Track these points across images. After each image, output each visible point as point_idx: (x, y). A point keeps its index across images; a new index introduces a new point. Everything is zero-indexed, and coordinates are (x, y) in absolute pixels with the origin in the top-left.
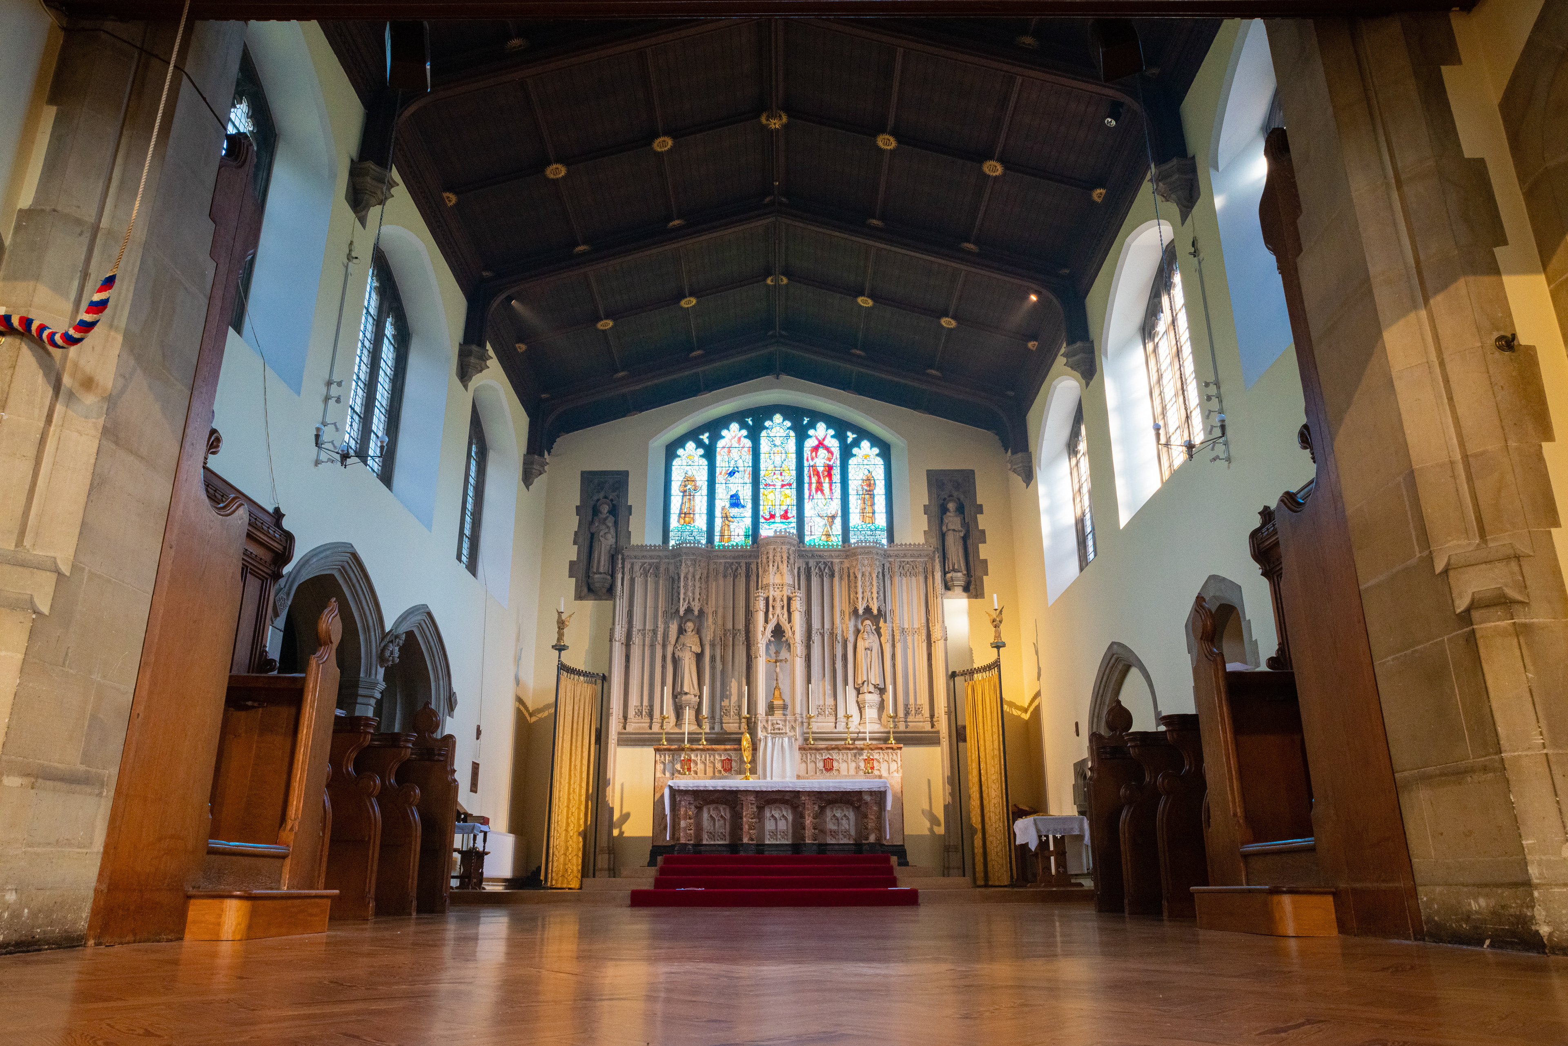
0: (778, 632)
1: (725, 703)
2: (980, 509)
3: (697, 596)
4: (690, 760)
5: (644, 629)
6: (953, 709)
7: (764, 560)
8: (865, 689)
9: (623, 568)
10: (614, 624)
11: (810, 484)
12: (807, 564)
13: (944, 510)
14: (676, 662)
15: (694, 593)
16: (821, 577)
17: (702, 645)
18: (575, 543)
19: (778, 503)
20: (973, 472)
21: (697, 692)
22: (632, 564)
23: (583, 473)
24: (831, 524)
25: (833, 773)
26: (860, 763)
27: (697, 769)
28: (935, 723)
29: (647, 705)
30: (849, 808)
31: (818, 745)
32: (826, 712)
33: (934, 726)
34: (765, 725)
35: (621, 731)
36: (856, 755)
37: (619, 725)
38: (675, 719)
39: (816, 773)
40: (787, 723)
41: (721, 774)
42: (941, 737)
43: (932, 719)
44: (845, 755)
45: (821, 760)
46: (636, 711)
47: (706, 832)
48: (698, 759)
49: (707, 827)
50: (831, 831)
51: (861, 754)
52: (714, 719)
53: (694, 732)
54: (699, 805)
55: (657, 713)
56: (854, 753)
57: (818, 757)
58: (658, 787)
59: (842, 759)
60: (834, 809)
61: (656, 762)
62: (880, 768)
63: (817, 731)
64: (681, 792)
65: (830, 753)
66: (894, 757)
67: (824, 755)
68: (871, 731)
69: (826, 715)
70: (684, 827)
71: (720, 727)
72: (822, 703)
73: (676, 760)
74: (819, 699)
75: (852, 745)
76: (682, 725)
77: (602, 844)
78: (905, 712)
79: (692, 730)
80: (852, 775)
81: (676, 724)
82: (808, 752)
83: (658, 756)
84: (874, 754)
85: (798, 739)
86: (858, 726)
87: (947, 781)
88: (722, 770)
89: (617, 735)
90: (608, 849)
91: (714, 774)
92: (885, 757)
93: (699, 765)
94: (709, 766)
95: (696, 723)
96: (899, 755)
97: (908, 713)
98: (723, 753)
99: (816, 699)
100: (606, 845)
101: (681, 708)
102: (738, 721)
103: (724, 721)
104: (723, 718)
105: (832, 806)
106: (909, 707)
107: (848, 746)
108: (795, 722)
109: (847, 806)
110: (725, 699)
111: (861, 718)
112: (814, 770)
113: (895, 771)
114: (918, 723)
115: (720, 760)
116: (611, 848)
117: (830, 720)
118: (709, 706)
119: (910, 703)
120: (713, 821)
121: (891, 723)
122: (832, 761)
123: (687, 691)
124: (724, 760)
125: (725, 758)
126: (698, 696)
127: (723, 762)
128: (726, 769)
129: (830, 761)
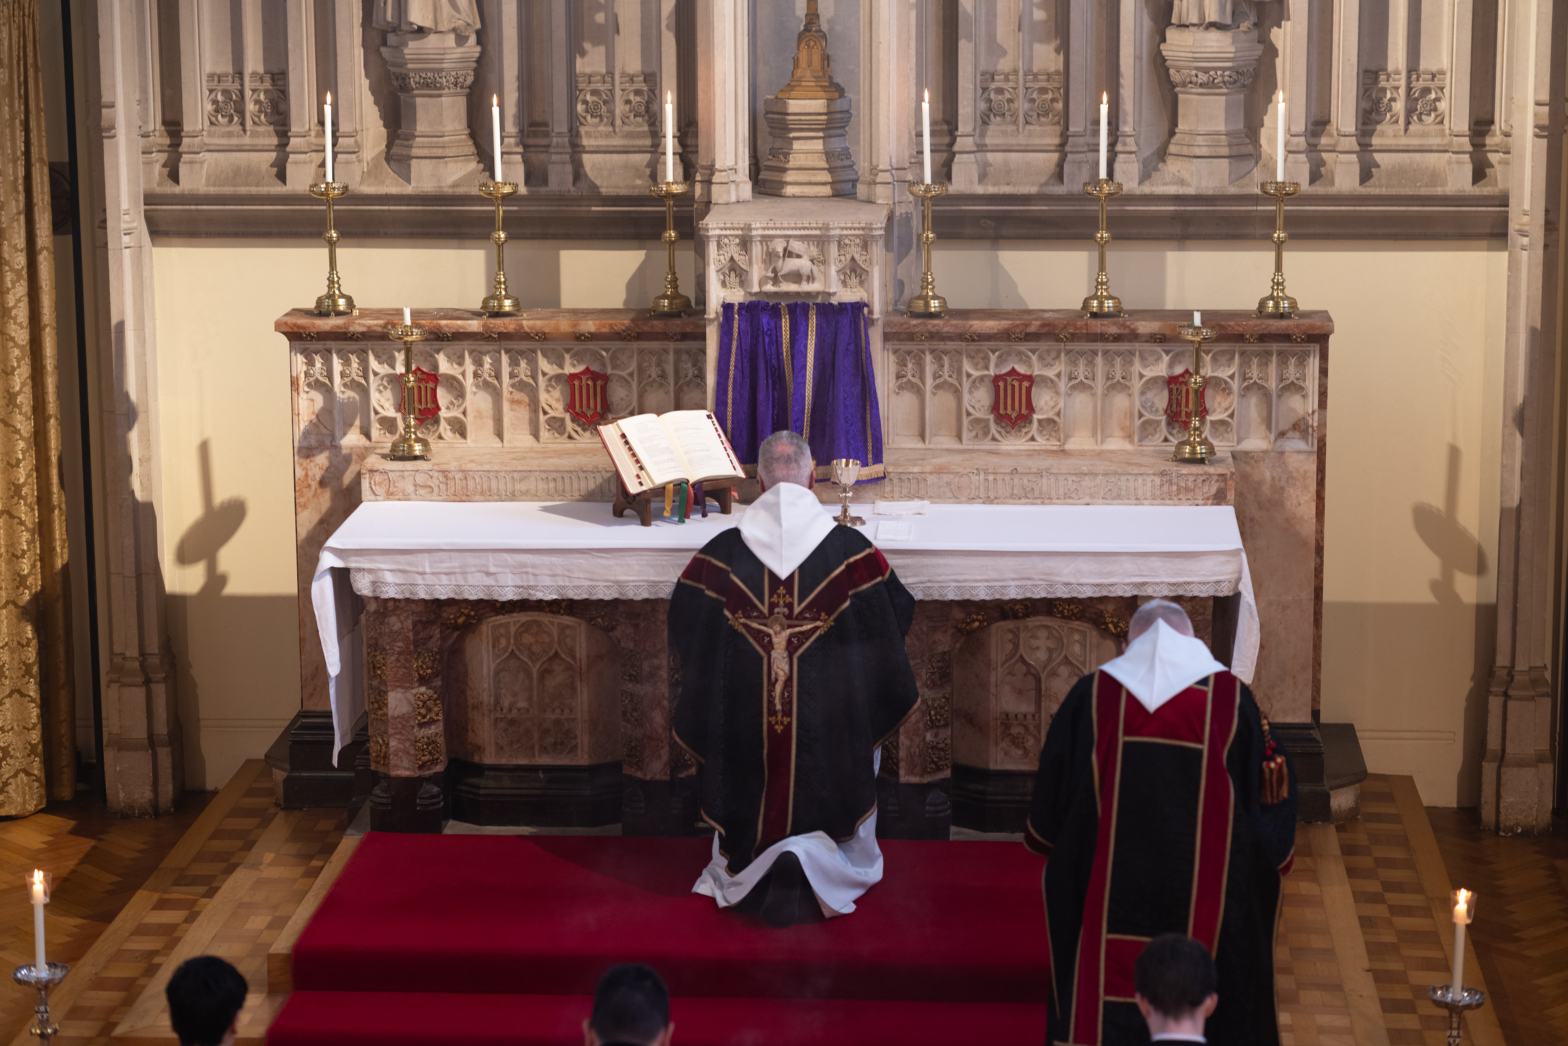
1: (592, 62)
4: (433, 378)
25: (1033, 439)
26: (1150, 395)
27: (464, 413)
28: (1493, 158)
29: (261, 70)
30: (1083, 634)
31: (968, 319)
32: (1022, 106)
33: (1488, 171)
34: (736, 257)
35: (158, 190)
36: (1131, 363)
37: (147, 163)
38: (384, 131)
39: (959, 437)
40: (833, 249)
41: (561, 433)
42: (1513, 226)
43: (1478, 140)
44: (1082, 362)
45: (982, 378)
46: (220, 98)
47: (496, 720)
48: (463, 374)
49: (497, 702)
50: (1007, 720)
51: (1151, 359)
52: (547, 135)
53: (461, 191)
54: (461, 620)
55: (302, 106)
56: (1119, 354)
57: (967, 367)
58: (309, 486)
59: (1070, 379)
60: (1022, 635)
61: (294, 383)
62: (1231, 416)
63: (980, 190)
64: (386, 601)
65: (1020, 353)
66: (1292, 372)
67: (993, 358)
68: (1211, 192)
69: (1021, 119)
70: (402, 717)
71: (569, 168)
72: (1004, 65)
73: (376, 374)
74: (996, 50)
75: (1115, 324)
76: (414, 162)
77: (117, 649)
78: (1365, 105)
79: (455, 185)
80: (1112, 452)
81: (388, 153)
82: (926, 345)
83: (300, 359)
84: (1207, 358)
85: (876, 315)
86: (1156, 169)
87: (1514, 419)
88: (568, 417)
89: (143, 207)
90: (142, 665)
91: (536, 435)
92: (1255, 373)
93: (469, 396)
94: (513, 402)
95: (473, 149)
96: (1313, 364)
97: (1378, 112)
98: (568, 351)
99: (982, 48)
100: (133, 652)
101: (405, 88)
102: (648, 142)
103: (585, 142)
104: (583, 130)
105: (1010, 624)
106: (1383, 84)
107: (1097, 326)
108: (865, 246)
109: (1076, 624)
110: (587, 46)
111: (1172, 133)
112: (953, 421)
113: (1295, 427)
114: (1417, 156)
115: (558, 378)
116: (155, 661)
117: (1037, 141)
118: (520, 78)
119: (1390, 68)
120: (522, 675)
121: (1303, 157)
122: (1026, 384)
123: (427, 23)
124: (572, 377)
125: (580, 368)
126: (473, 39)
127: (573, 388)
128: (584, 415)
129: (1016, 384)
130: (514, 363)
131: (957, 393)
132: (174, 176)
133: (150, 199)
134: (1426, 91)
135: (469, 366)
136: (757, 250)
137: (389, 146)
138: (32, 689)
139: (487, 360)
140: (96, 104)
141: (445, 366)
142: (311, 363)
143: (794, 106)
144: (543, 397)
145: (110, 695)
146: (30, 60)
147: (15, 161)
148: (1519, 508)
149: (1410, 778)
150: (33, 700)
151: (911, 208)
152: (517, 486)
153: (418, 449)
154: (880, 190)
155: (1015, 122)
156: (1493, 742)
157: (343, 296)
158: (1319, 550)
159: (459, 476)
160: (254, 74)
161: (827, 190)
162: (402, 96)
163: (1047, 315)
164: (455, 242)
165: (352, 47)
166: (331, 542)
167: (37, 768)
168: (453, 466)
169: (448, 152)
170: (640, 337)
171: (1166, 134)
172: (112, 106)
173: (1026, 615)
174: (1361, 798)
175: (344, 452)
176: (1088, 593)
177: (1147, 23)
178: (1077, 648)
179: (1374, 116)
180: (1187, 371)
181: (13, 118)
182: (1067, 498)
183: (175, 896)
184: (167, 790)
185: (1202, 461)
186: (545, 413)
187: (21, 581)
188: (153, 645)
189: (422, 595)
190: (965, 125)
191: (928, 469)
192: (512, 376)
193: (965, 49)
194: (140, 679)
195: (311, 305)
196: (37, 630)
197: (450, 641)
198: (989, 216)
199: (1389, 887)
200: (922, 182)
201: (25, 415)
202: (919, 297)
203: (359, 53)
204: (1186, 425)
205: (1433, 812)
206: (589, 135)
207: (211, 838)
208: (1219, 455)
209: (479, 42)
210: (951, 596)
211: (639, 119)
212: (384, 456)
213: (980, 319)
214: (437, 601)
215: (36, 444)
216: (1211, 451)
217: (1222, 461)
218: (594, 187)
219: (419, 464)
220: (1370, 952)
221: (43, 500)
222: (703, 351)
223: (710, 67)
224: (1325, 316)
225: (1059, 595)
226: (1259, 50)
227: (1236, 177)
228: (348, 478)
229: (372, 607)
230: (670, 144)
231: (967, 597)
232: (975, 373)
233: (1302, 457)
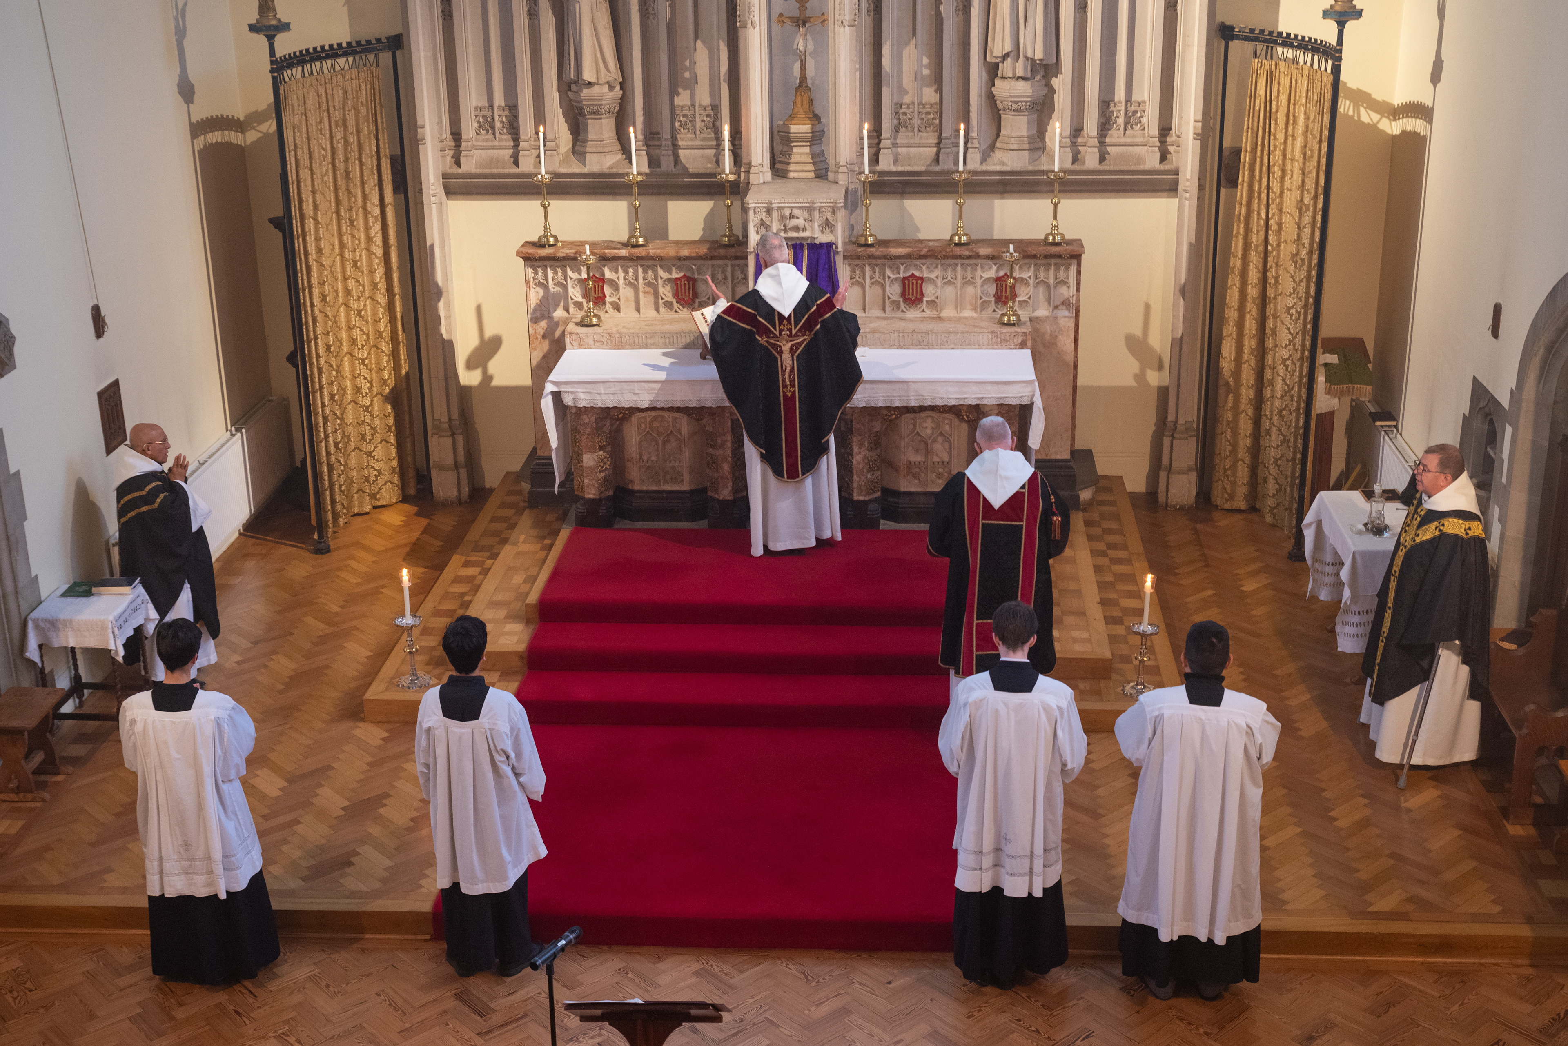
1: (682, 99)
4: (602, 280)
21: (615, 75)
25: (923, 311)
26: (986, 287)
27: (619, 299)
28: (1171, 148)
29: (503, 104)
30: (951, 420)
31: (888, 247)
32: (916, 122)
33: (1168, 156)
34: (764, 219)
35: (450, 171)
36: (976, 270)
37: (442, 157)
38: (571, 137)
39: (884, 310)
40: (816, 214)
41: (671, 309)
42: (1181, 187)
43: (1163, 139)
44: (950, 270)
45: (896, 279)
46: (481, 120)
47: (640, 467)
48: (618, 278)
49: (641, 455)
50: (910, 465)
51: (986, 268)
52: (659, 139)
53: (614, 171)
54: (621, 416)
55: (526, 125)
56: (969, 265)
57: (888, 273)
58: (537, 338)
59: (943, 279)
60: (918, 421)
61: (527, 283)
62: (1029, 298)
63: (894, 169)
64: (581, 408)
65: (916, 265)
66: (1062, 274)
67: (902, 268)
68: (1018, 169)
69: (916, 129)
70: (591, 467)
71: (672, 158)
72: (907, 99)
73: (571, 278)
74: (903, 91)
75: (968, 249)
76: (588, 155)
77: (436, 416)
78: (1103, 120)
79: (610, 167)
80: (966, 318)
81: (573, 149)
82: (866, 262)
83: (530, 270)
84: (1017, 268)
85: (840, 249)
86: (989, 156)
87: (1180, 291)
88: (674, 301)
89: (442, 180)
90: (450, 427)
91: (658, 310)
92: (1042, 275)
93: (621, 290)
94: (645, 293)
95: (619, 147)
96: (1073, 270)
97: (1109, 124)
98: (674, 265)
99: (895, 90)
100: (445, 419)
101: (582, 114)
102: (714, 143)
103: (680, 143)
104: (679, 136)
105: (912, 415)
106: (1112, 108)
107: (958, 251)
108: (833, 212)
109: (947, 415)
110: (680, 90)
111: (998, 136)
112: (881, 302)
113: (1063, 303)
114: (1130, 148)
115: (669, 280)
116: (457, 423)
117: (924, 141)
118: (644, 109)
119: (1116, 100)
120: (653, 443)
121: (1068, 150)
122: (919, 282)
123: (593, 80)
124: (677, 279)
125: (681, 275)
126: (618, 87)
127: (677, 285)
128: (684, 300)
129: (914, 282)
130: (645, 272)
131: (883, 287)
132: (458, 163)
133: (445, 176)
134: (1135, 112)
135: (621, 274)
136: (775, 214)
137: (574, 145)
138: (392, 439)
139: (631, 271)
140: (414, 126)
141: (608, 274)
142: (536, 273)
143: (794, 128)
144: (661, 290)
145: (433, 441)
146: (377, 101)
147: (371, 158)
148: (1181, 337)
149: (1121, 478)
150: (393, 445)
151: (857, 186)
152: (649, 341)
153: (595, 321)
154: (841, 176)
155: (913, 131)
156: (1165, 461)
157: (552, 236)
158: (1075, 367)
159: (617, 336)
160: (499, 107)
161: (812, 175)
162: (580, 118)
163: (931, 244)
164: (611, 197)
165: (552, 92)
166: (551, 378)
167: (396, 479)
168: (614, 330)
169: (606, 149)
170: (712, 258)
171: (995, 137)
172: (423, 127)
173: (919, 412)
174: (1097, 492)
175: (555, 320)
176: (953, 403)
177: (985, 76)
178: (947, 427)
179: (1107, 126)
180: (1006, 274)
181: (369, 134)
182: (942, 346)
183: (474, 558)
184: (465, 490)
185: (1014, 325)
186: (662, 299)
187: (384, 382)
188: (455, 414)
189: (600, 405)
190: (886, 132)
191: (867, 330)
192: (644, 279)
193: (886, 92)
194: (449, 433)
195: (536, 239)
196: (393, 408)
197: (615, 426)
198: (899, 182)
199: (1111, 546)
200: (864, 173)
201: (383, 294)
202: (862, 236)
203: (556, 95)
204: (1005, 303)
205: (1133, 496)
206: (682, 139)
207: (491, 521)
208: (1022, 319)
209: (621, 88)
210: (880, 405)
211: (709, 130)
212: (577, 324)
213: (894, 247)
214: (608, 408)
215: (389, 309)
216: (1019, 319)
217: (1024, 323)
218: (685, 168)
219: (596, 328)
220: (1099, 587)
221: (394, 338)
222: (747, 266)
223: (748, 109)
224: (1079, 242)
225: (938, 404)
226: (1045, 90)
227: (1033, 161)
228: (557, 334)
229: (574, 411)
230: (727, 144)
231: (889, 405)
232: (893, 276)
233: (1067, 319)
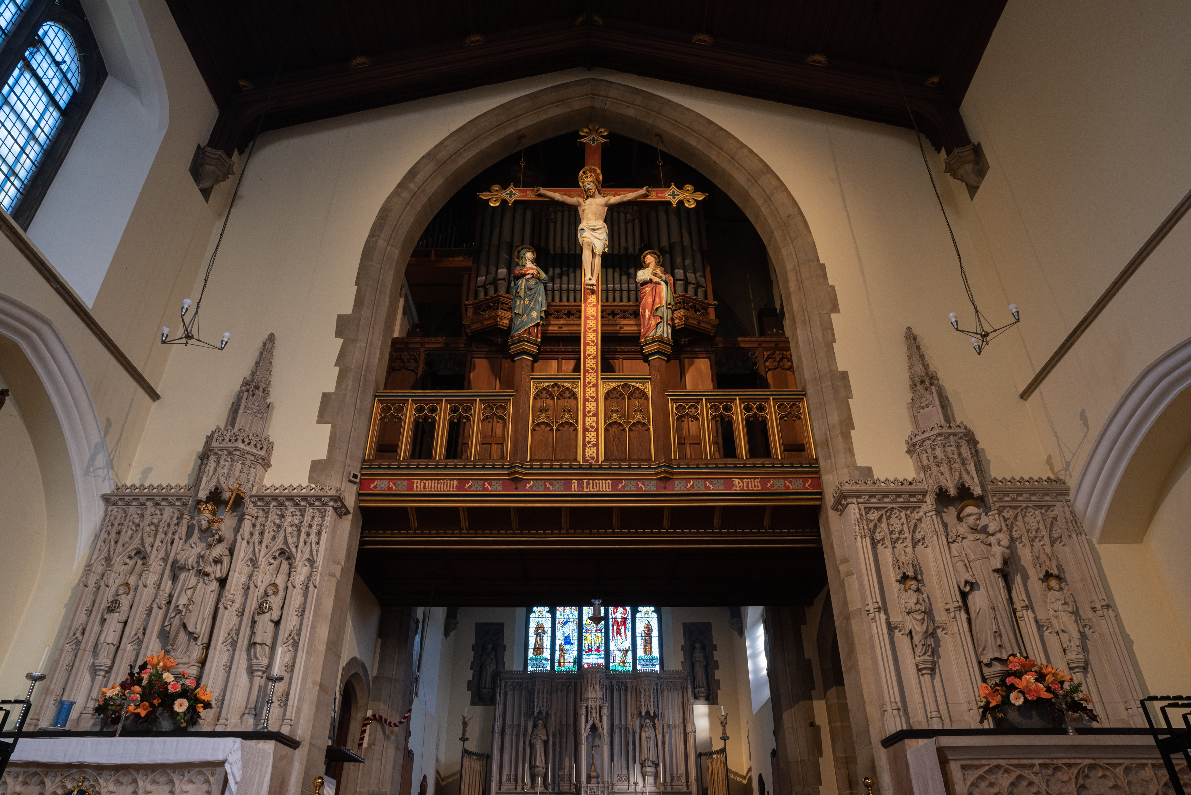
0: (594, 728)
1: (561, 773)
2: (715, 648)
3: (545, 704)
5: (513, 725)
6: (700, 777)
7: (586, 683)
8: (646, 764)
9: (500, 685)
10: (494, 721)
11: (613, 629)
12: (611, 683)
13: (693, 648)
14: (532, 746)
15: (543, 702)
16: (620, 691)
17: (548, 735)
18: (471, 669)
19: (593, 642)
20: (710, 624)
21: (544, 765)
22: (506, 683)
23: (476, 624)
24: (626, 655)
28: (689, 786)
29: (514, 774)
37: (497, 785)
38: (531, 783)
43: (687, 783)
46: (508, 777)
52: (555, 783)
63: (618, 791)
68: (650, 792)
71: (558, 789)
72: (620, 773)
76: (535, 788)
81: (531, 786)
89: (495, 794)
95: (544, 786)
102: (569, 785)
103: (560, 785)
111: (644, 783)
114: (679, 786)
117: (625, 784)
119: (674, 773)
123: (538, 765)
126: (545, 767)
132: (500, 790)
134: (679, 776)
155: (622, 781)
169: (540, 786)
211: (568, 781)
